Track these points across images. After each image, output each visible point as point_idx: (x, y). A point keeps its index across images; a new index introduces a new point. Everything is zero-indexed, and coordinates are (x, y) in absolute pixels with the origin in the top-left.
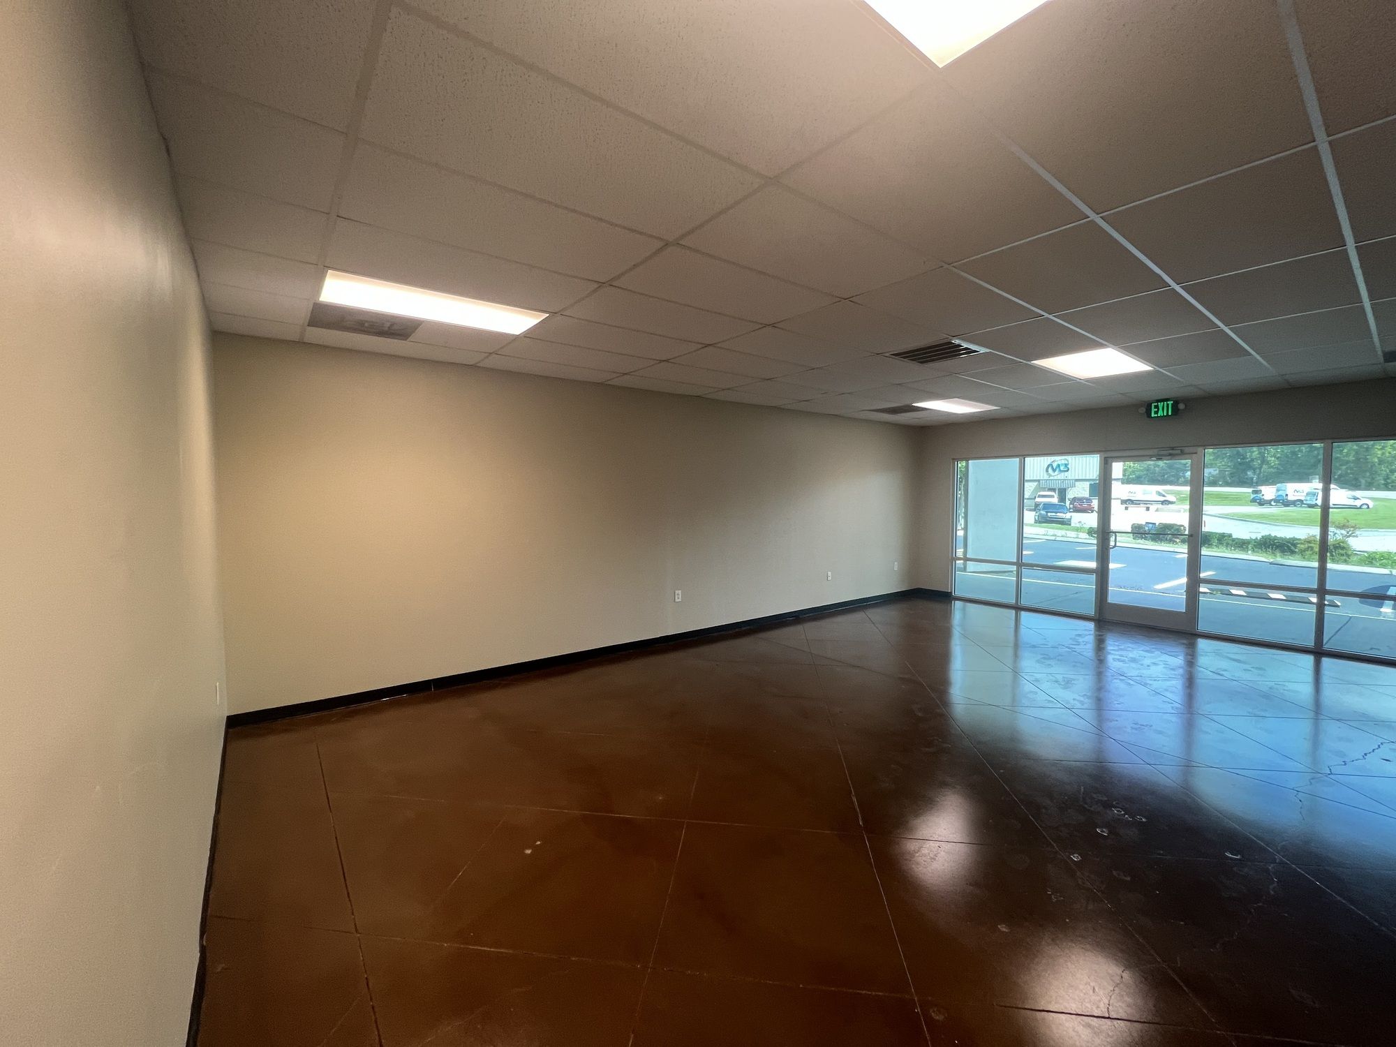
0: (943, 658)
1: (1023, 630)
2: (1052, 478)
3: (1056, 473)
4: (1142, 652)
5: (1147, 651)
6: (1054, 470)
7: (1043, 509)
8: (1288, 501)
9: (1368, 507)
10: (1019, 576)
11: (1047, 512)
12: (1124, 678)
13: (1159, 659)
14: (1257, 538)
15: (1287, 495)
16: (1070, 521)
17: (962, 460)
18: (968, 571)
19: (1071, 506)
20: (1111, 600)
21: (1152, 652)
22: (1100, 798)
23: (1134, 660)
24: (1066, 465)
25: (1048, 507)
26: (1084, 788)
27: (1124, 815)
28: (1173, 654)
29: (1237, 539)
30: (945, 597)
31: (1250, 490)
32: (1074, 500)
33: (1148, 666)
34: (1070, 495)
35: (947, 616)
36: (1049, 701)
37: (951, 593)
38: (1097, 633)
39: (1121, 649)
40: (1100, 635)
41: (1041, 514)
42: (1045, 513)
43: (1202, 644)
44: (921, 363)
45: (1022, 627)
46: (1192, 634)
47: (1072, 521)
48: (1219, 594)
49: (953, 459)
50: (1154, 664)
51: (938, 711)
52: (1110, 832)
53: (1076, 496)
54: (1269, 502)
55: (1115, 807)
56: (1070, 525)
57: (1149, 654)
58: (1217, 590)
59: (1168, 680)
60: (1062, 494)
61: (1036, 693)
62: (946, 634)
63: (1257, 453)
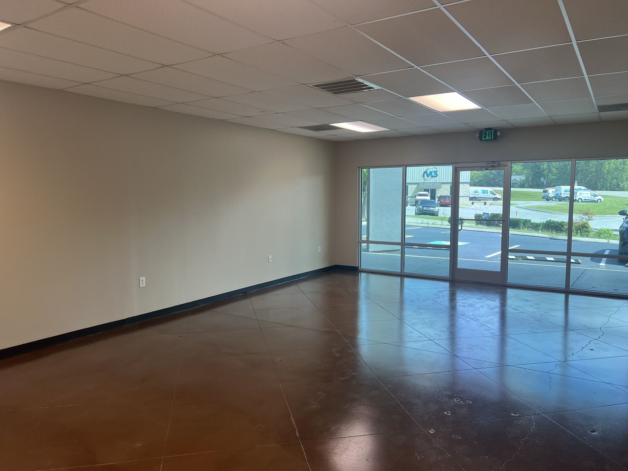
0: (354, 314)
1: (406, 291)
2: (427, 181)
3: (429, 178)
4: (476, 300)
5: (478, 299)
6: (428, 176)
7: (421, 204)
8: (562, 198)
9: (601, 202)
10: (403, 253)
11: (423, 207)
12: (464, 317)
13: (486, 303)
14: (544, 222)
15: (561, 194)
16: (438, 213)
17: (365, 168)
18: (370, 251)
19: (439, 202)
20: (459, 266)
21: (481, 299)
22: (447, 393)
23: (471, 305)
24: (436, 172)
25: (424, 202)
26: (439, 389)
27: (460, 401)
28: (492, 299)
29: (533, 223)
30: (354, 271)
31: (541, 190)
32: (440, 198)
33: (479, 308)
34: (438, 194)
35: (356, 284)
36: (420, 337)
37: (358, 267)
38: (451, 289)
39: (465, 299)
40: (452, 291)
41: (419, 208)
42: (422, 207)
43: (510, 292)
44: (335, 93)
45: (405, 288)
46: (504, 286)
47: (439, 213)
48: (520, 260)
49: (359, 167)
50: (482, 306)
51: (349, 351)
52: (452, 413)
53: (442, 195)
54: (551, 199)
55: (455, 397)
56: (438, 216)
57: (480, 301)
58: (520, 257)
59: (489, 316)
60: (433, 193)
61: (412, 332)
62: (354, 297)
63: (546, 165)
